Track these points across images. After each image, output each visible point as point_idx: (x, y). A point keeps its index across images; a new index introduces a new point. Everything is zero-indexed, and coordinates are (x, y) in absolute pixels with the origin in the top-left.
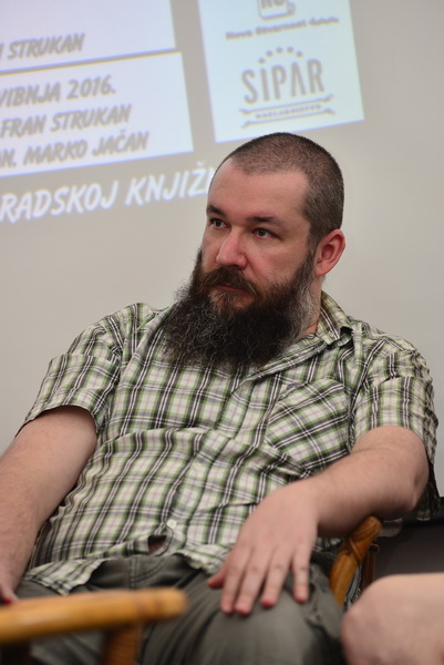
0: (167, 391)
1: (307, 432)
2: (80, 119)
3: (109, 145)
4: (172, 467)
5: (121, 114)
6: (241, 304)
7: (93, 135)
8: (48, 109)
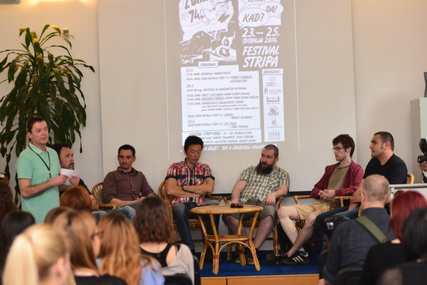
0: (256, 178)
1: (274, 184)
2: (247, 137)
3: (251, 141)
4: (258, 188)
5: (252, 137)
6: (266, 166)
7: (248, 139)
8: (243, 135)
